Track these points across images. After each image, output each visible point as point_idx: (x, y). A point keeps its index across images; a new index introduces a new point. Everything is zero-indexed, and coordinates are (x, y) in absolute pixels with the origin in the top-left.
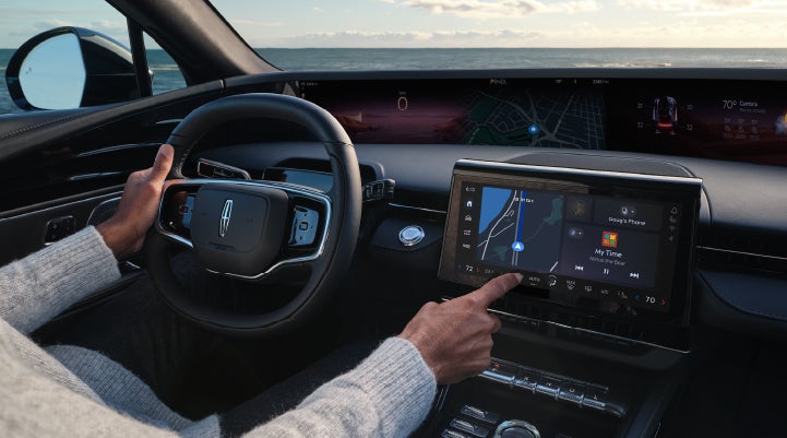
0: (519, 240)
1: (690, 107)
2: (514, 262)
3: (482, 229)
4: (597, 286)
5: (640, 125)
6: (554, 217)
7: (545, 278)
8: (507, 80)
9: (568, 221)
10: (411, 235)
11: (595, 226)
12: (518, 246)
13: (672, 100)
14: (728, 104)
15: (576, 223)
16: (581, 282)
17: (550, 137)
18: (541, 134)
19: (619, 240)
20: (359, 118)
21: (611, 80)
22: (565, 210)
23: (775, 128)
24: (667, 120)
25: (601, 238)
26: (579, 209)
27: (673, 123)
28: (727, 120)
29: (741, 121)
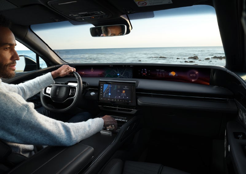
0: (110, 93)
1: (149, 71)
2: (109, 97)
3: (104, 91)
4: (122, 100)
5: (139, 74)
6: (115, 89)
7: (114, 99)
8: (113, 65)
9: (118, 89)
10: (93, 94)
11: (121, 90)
12: (110, 94)
13: (145, 69)
14: (158, 70)
15: (119, 89)
16: (120, 100)
17: (121, 76)
18: (120, 75)
19: (125, 92)
20: (83, 73)
21: (134, 66)
22: (117, 87)
23: (169, 75)
24: (145, 73)
25: (122, 92)
26: (119, 87)
27: (146, 73)
28: (157, 73)
29: (161, 73)
